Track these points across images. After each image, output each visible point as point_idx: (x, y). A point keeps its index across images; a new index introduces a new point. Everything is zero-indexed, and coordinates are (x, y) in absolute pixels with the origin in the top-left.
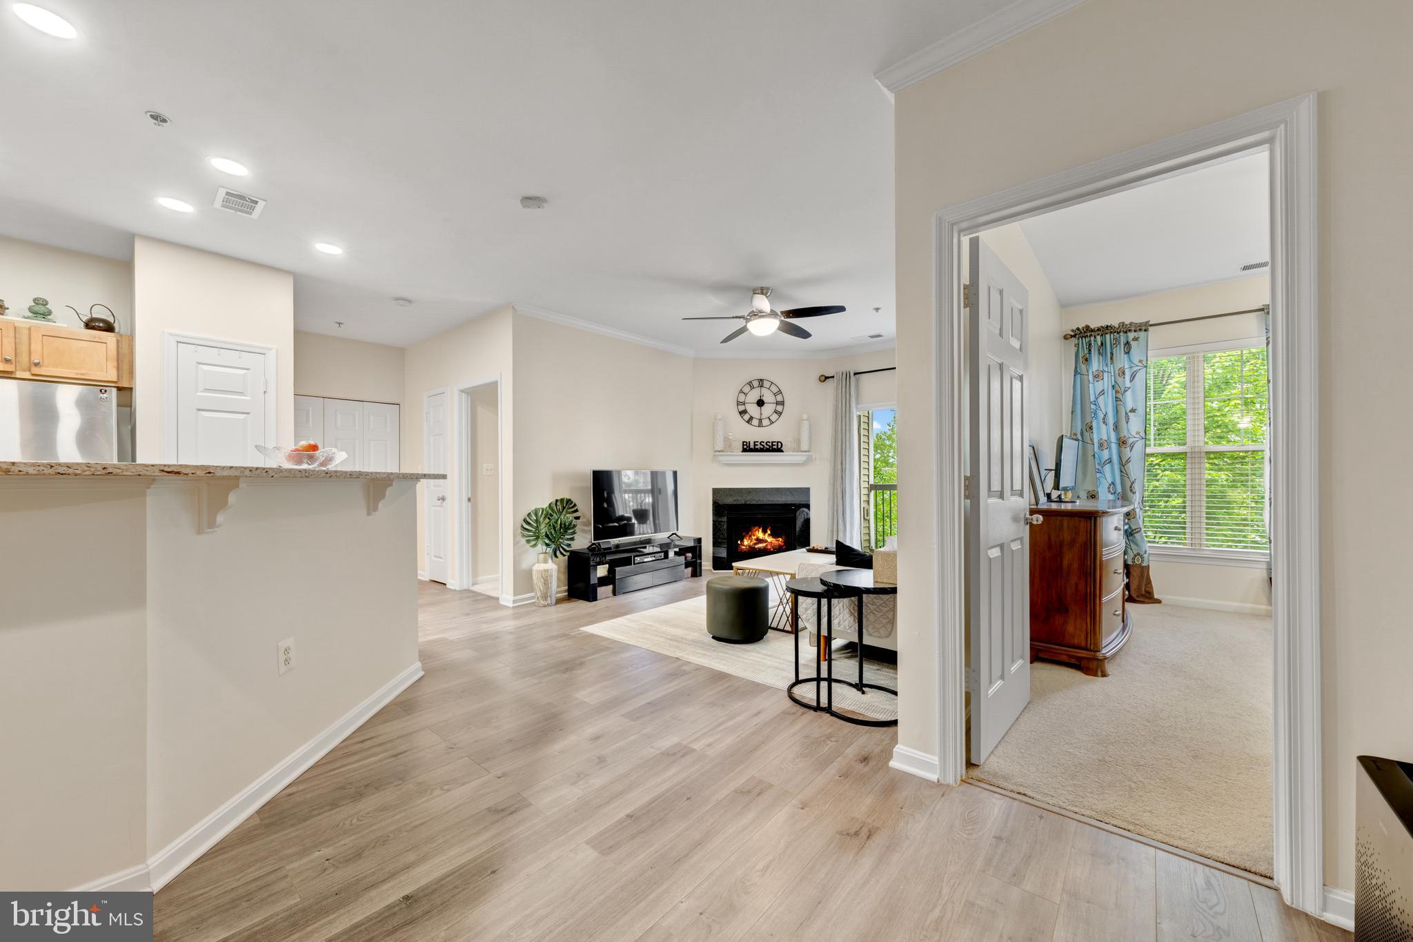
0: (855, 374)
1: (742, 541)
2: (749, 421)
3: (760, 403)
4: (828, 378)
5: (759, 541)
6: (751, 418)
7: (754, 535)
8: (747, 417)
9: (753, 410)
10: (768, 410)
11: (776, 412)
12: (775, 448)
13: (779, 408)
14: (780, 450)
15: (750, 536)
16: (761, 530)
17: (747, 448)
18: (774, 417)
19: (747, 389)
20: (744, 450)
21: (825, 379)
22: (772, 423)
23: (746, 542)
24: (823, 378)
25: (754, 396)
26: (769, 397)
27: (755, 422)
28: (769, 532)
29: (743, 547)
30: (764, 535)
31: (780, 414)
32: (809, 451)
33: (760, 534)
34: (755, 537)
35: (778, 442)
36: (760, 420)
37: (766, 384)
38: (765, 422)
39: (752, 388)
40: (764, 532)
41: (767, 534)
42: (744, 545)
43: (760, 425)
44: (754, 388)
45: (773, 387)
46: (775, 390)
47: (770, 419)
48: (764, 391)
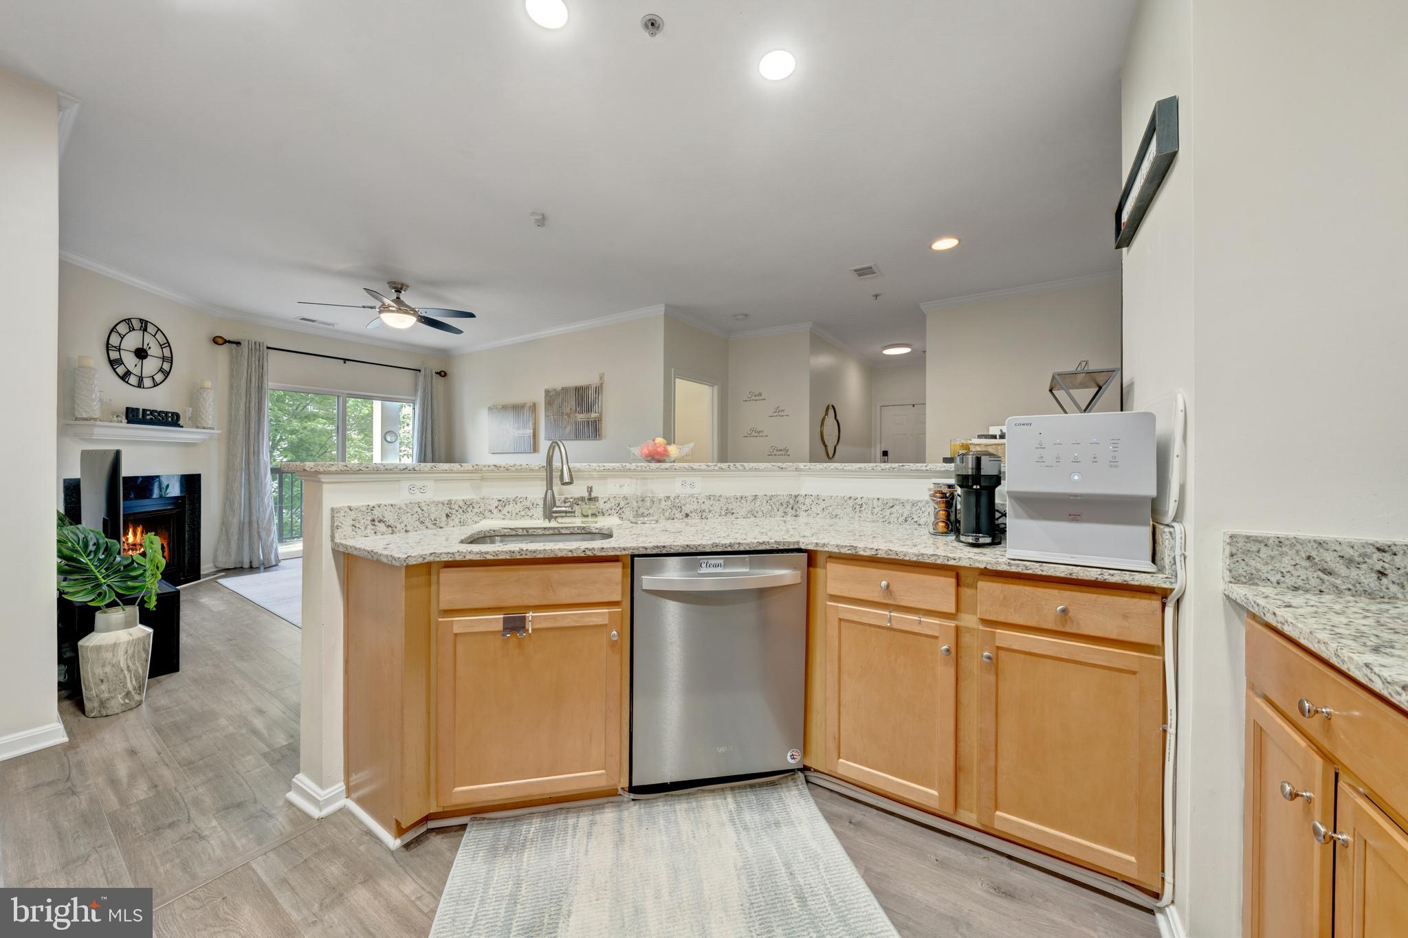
0: (267, 349)
2: (125, 377)
3: (141, 354)
4: (229, 342)
6: (128, 373)
8: (121, 370)
9: (130, 361)
10: (151, 365)
11: (161, 370)
13: (166, 366)
14: (176, 424)
17: (133, 416)
18: (159, 377)
19: (122, 329)
20: (131, 420)
21: (217, 341)
22: (156, 385)
24: (220, 341)
25: (133, 341)
26: (154, 350)
27: (133, 380)
31: (167, 374)
35: (172, 413)
36: (141, 379)
37: (151, 329)
38: (147, 382)
39: (132, 329)
43: (140, 385)
44: (134, 329)
45: (159, 336)
46: (162, 340)
47: (153, 379)
48: (148, 338)
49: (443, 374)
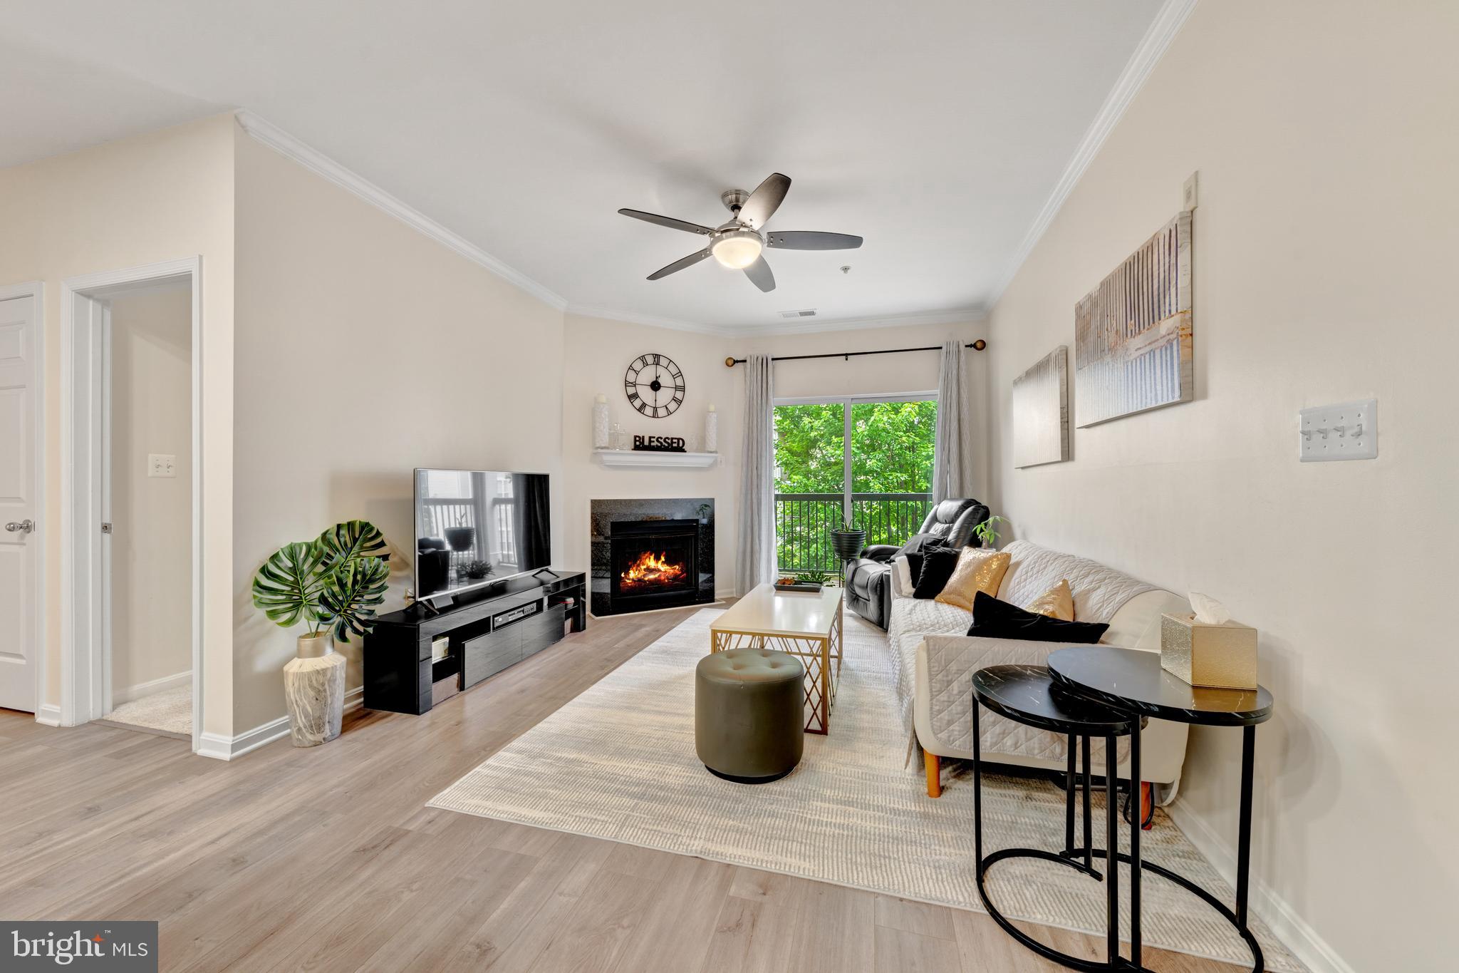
0: (773, 359)
1: (627, 573)
2: (641, 409)
3: (655, 386)
4: (738, 362)
5: (649, 570)
6: (644, 405)
7: (643, 564)
8: (638, 403)
9: (646, 394)
10: (664, 396)
11: (674, 399)
12: (674, 446)
13: (679, 395)
14: (680, 449)
15: (639, 566)
16: (652, 557)
17: (640, 445)
18: (672, 406)
19: (638, 366)
20: (636, 448)
21: (728, 363)
22: (669, 413)
23: (633, 574)
24: (730, 362)
25: (647, 376)
26: (665, 380)
27: (649, 411)
28: (663, 559)
29: (628, 581)
30: (657, 563)
31: (679, 402)
32: (716, 452)
33: (651, 563)
34: (645, 567)
35: (678, 439)
36: (655, 409)
37: (663, 362)
38: (662, 412)
39: (645, 364)
40: (657, 559)
41: (660, 562)
42: (629, 579)
43: (655, 415)
44: (647, 365)
45: (672, 367)
46: (674, 371)
47: (667, 408)
48: (661, 371)
49: (980, 346)
